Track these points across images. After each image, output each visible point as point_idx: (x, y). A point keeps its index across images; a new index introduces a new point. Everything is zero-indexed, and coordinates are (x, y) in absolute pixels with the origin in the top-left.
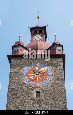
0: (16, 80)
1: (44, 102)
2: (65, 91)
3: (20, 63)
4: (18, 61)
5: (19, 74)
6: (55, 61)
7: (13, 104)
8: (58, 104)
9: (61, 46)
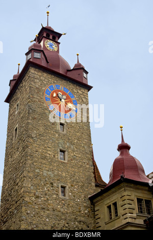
0: (37, 100)
1: (69, 139)
2: (90, 133)
3: (42, 78)
4: (39, 74)
5: (41, 93)
6: (80, 90)
7: (35, 132)
8: (83, 147)
9: (87, 73)
